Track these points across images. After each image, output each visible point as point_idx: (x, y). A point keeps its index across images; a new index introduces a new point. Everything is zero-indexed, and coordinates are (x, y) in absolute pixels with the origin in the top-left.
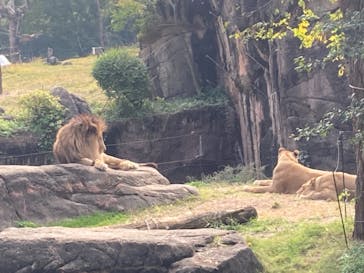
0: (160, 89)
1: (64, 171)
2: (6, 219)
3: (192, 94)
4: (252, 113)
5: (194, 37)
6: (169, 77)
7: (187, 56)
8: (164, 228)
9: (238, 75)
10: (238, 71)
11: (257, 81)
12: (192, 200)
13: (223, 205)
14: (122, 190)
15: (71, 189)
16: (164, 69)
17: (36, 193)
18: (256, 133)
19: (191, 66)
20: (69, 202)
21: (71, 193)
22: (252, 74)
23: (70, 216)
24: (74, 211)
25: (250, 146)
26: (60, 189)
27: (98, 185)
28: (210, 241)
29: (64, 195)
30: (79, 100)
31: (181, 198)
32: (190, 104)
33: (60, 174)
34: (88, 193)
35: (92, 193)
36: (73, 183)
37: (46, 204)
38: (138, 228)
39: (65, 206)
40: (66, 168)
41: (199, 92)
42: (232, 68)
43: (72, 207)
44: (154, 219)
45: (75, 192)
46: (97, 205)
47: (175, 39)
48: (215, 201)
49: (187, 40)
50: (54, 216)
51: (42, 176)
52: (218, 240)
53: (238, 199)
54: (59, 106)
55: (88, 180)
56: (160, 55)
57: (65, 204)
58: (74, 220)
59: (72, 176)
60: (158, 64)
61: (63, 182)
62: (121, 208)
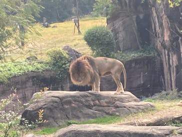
0: (119, 46)
1: (89, 95)
2: (62, 119)
3: (136, 49)
4: (171, 60)
5: (138, 17)
6: (124, 40)
7: (134, 28)
8: (144, 125)
9: (163, 40)
10: (164, 38)
11: (175, 43)
12: (153, 110)
13: (169, 113)
14: (118, 105)
15: (92, 104)
16: (121, 35)
17: (76, 106)
18: (173, 71)
19: (136, 34)
20: (92, 111)
21: (93, 106)
22: (172, 40)
23: (93, 118)
24: (94, 115)
25: (169, 78)
26: (87, 104)
27: (106, 102)
28: (172, 132)
29: (90, 107)
30: (77, 53)
31: (147, 109)
32: (136, 55)
33: (87, 96)
34: (101, 106)
35: (103, 106)
36: (93, 101)
37: (81, 112)
38: (132, 125)
39: (90, 113)
40: (90, 93)
41: (140, 48)
42: (160, 36)
43: (94, 113)
44: (139, 120)
45: (94, 106)
46: (106, 112)
47: (128, 19)
48: (164, 111)
49: (134, 19)
50: (84, 118)
51: (78, 97)
52: (176, 132)
53: (176, 110)
54: (67, 56)
55: (101, 99)
56: (119, 27)
57: (90, 111)
58: (95, 120)
59: (93, 98)
60: (118, 33)
61: (89, 101)
62: (118, 114)
